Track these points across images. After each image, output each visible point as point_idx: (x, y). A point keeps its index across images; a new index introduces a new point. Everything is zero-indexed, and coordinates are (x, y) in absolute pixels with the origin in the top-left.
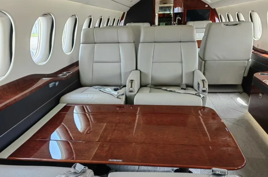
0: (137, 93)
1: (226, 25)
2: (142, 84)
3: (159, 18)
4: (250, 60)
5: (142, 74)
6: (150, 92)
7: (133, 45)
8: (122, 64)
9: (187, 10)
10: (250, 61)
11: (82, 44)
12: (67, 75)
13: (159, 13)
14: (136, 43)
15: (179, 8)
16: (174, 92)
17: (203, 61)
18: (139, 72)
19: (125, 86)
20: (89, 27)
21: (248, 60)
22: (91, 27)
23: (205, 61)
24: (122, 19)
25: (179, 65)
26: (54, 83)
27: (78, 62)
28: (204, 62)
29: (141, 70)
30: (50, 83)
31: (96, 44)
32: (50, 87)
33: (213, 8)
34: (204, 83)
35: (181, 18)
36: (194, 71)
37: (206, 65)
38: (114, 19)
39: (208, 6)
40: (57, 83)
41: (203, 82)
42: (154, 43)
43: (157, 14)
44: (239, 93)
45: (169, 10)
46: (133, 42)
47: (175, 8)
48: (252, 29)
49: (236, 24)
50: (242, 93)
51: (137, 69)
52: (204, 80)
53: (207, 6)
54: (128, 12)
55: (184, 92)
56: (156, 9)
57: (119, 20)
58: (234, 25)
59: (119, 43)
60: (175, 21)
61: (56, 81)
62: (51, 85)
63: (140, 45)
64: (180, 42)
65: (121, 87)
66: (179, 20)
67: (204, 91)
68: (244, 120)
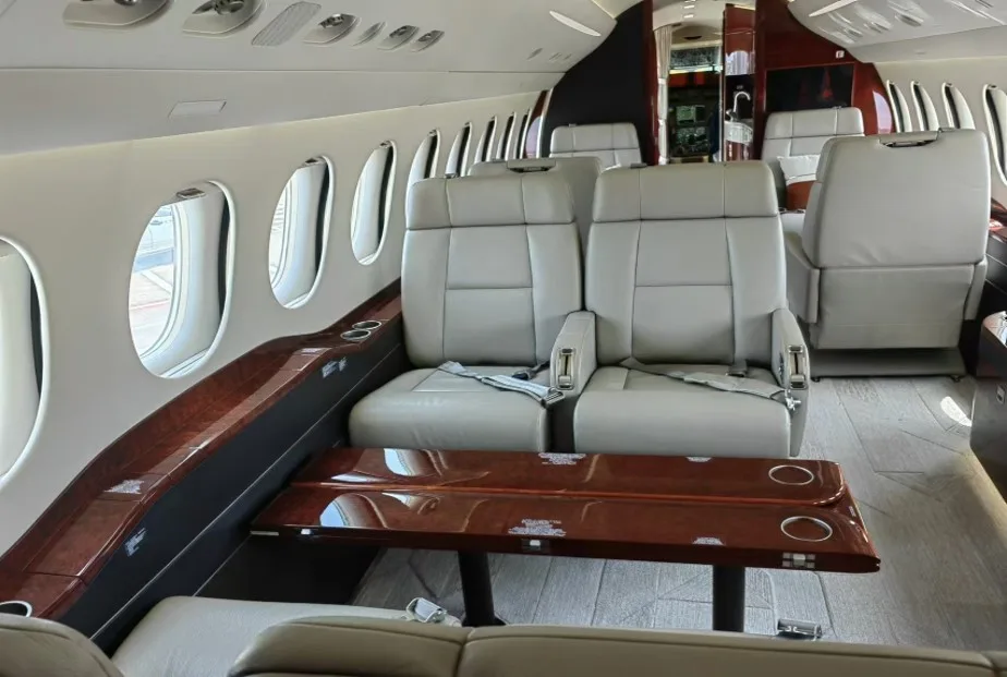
0: (582, 391)
1: (890, 146)
2: (603, 359)
3: (672, 90)
4: (984, 262)
5: (601, 325)
6: (625, 387)
7: (571, 230)
8: (537, 293)
9: (768, 73)
10: (983, 267)
11: (411, 229)
12: (367, 333)
13: (673, 72)
14: (581, 225)
15: (744, 54)
16: (705, 385)
17: (816, 267)
18: (594, 317)
19: (546, 365)
20: (427, 174)
21: (976, 264)
22: (433, 174)
23: (821, 269)
24: (537, 113)
25: (723, 292)
26: (334, 363)
27: (398, 282)
28: (817, 272)
29: (599, 313)
30: (324, 364)
31: (453, 231)
32: (325, 375)
33: (865, 59)
34: (799, 357)
35: (751, 96)
36: (771, 316)
37: (826, 283)
38: (511, 119)
39: (846, 53)
40: (342, 364)
41: (796, 355)
42: (639, 223)
43: (662, 82)
44: (953, 379)
45: (709, 59)
46: (569, 220)
47: (729, 54)
48: (983, 157)
49: (927, 142)
50: (961, 377)
51: (583, 308)
52: (799, 349)
53: (840, 54)
54: (557, 88)
55: (735, 389)
56: (659, 64)
57: (526, 117)
58: (919, 144)
59: (526, 224)
60: (729, 105)
61: (337, 358)
62: (326, 371)
63: (593, 230)
64: (725, 217)
65: (536, 368)
66: (742, 100)
67: (798, 385)
68: (952, 476)
